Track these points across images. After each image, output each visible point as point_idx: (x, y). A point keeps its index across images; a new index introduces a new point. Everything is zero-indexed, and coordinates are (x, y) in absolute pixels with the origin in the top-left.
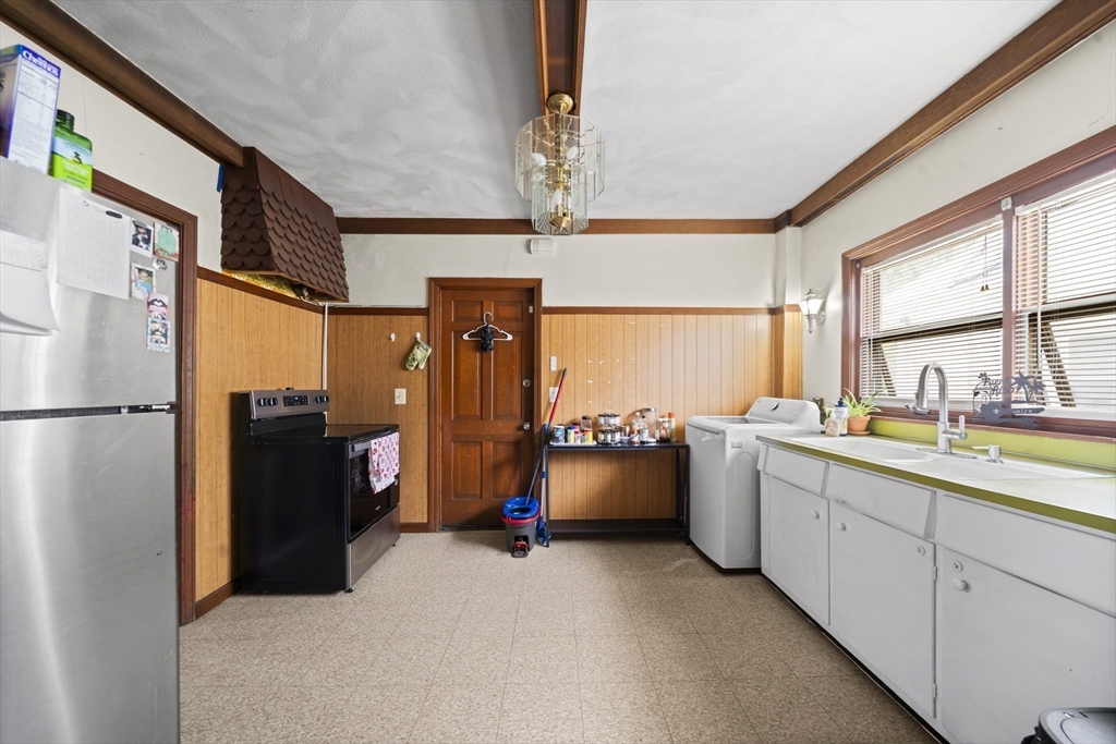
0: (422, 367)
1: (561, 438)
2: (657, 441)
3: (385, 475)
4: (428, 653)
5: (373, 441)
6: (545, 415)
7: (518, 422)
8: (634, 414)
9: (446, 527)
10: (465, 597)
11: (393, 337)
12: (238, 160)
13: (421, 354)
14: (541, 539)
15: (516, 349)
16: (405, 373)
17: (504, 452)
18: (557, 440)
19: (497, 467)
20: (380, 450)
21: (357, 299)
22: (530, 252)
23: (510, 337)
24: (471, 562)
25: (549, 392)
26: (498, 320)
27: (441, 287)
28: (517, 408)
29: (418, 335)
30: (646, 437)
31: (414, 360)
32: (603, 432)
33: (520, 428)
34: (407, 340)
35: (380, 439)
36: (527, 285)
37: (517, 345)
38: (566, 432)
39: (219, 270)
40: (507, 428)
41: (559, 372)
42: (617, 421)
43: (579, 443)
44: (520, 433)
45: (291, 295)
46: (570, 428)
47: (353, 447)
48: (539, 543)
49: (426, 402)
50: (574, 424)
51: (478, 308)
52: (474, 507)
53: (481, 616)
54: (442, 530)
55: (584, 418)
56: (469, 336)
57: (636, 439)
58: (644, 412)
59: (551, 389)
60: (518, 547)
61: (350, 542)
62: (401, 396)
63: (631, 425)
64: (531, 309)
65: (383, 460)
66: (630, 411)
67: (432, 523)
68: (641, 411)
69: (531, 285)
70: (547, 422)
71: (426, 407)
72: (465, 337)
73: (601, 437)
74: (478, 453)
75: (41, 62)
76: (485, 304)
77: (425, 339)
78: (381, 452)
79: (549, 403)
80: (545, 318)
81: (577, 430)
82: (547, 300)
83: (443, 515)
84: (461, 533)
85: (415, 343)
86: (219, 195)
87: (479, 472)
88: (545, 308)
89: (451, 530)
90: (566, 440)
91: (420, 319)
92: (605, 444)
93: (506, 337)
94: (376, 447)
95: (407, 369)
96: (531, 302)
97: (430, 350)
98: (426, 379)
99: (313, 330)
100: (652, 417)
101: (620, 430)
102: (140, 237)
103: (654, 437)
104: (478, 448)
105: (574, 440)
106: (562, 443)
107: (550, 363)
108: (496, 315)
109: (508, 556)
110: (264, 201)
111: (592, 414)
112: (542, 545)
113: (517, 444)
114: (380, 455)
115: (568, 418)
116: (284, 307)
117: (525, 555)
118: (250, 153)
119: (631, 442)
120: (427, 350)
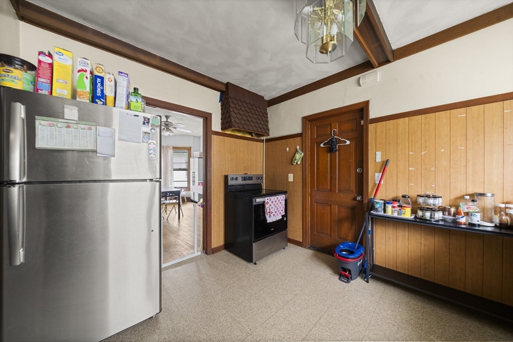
0: (299, 163)
1: (380, 209)
2: (496, 226)
3: (274, 215)
4: (261, 314)
5: (266, 198)
6: (372, 192)
7: (353, 195)
8: (462, 197)
9: (312, 247)
10: (297, 292)
11: (288, 149)
12: (224, 89)
13: (299, 156)
14: (364, 275)
15: (353, 150)
16: (293, 166)
17: (344, 213)
18: (377, 210)
19: (340, 221)
20: (270, 203)
21: (273, 134)
22: (359, 85)
23: (348, 142)
24: (313, 272)
25: (374, 176)
26: (341, 133)
27: (309, 121)
28: (353, 186)
29: (298, 147)
30: (477, 219)
31: (295, 159)
32: (422, 209)
33: (355, 199)
34: (293, 150)
35: (270, 198)
36: (358, 107)
37: (353, 146)
38: (385, 206)
39: (220, 131)
40: (347, 199)
41: (383, 162)
42: (439, 202)
43: (396, 215)
44: (355, 202)
45: (250, 136)
46: (388, 203)
47: (256, 200)
48: (362, 277)
49: (301, 181)
50: (395, 200)
51: (329, 128)
52: (326, 241)
53: (298, 309)
54: (309, 248)
55: (404, 197)
56: (324, 145)
57: (463, 220)
58: (474, 197)
59: (377, 174)
60: (345, 275)
61: (254, 242)
62: (291, 177)
63: (457, 207)
64: (362, 122)
65: (272, 208)
66: (458, 194)
67: (304, 242)
68: (472, 195)
69: (361, 106)
70: (372, 197)
71: (301, 183)
72: (322, 145)
73: (420, 213)
74: (329, 211)
75: (123, 74)
76: (333, 125)
77: (301, 149)
78: (271, 204)
79: (375, 184)
80: (371, 127)
81: (396, 205)
82: (373, 114)
83: (311, 240)
84: (318, 253)
85: (296, 151)
86: (220, 104)
87: (329, 222)
88: (372, 119)
89: (314, 250)
90: (385, 211)
91: (298, 139)
92: (423, 220)
93: (346, 142)
94: (268, 201)
95: (293, 165)
96: (362, 118)
97: (303, 154)
98: (301, 169)
99: (259, 149)
100: (488, 202)
101: (443, 210)
102: (145, 122)
103: (492, 222)
104: (329, 208)
105: (390, 211)
106: (382, 213)
107: (376, 156)
108: (340, 130)
109: (336, 278)
110: (230, 101)
111: (413, 193)
112: (364, 279)
113: (353, 209)
114: (270, 205)
115: (390, 196)
116: (246, 141)
117: (348, 282)
118: (228, 85)
119: (455, 222)
120: (301, 154)
